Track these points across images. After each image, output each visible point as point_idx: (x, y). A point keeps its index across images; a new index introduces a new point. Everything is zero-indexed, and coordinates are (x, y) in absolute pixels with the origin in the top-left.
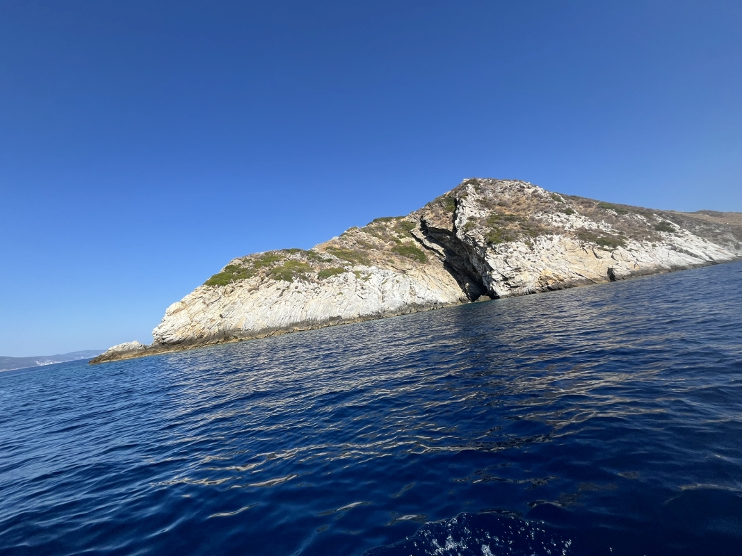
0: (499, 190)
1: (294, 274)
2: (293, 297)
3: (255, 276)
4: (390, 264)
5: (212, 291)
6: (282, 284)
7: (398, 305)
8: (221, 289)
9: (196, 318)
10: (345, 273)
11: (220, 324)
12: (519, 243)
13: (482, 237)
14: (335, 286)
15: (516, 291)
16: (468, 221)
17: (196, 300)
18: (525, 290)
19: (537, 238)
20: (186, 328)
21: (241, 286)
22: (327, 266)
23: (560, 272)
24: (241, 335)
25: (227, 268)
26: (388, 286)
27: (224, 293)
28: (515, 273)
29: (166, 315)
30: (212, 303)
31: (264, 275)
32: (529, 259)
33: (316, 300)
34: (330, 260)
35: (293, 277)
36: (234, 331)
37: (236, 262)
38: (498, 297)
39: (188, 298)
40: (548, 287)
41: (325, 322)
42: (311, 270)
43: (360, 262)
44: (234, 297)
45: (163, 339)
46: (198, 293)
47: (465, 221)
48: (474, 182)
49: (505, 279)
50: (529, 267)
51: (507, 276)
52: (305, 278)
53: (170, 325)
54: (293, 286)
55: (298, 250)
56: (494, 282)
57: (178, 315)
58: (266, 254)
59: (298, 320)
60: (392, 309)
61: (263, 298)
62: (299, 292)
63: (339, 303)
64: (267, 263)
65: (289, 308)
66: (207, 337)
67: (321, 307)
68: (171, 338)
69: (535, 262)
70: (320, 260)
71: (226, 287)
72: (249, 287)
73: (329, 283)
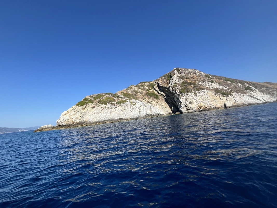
0: (187, 73)
1: (108, 102)
2: (106, 111)
3: (94, 102)
4: (144, 99)
5: (78, 108)
6: (103, 106)
7: (145, 115)
8: (81, 107)
9: (72, 117)
10: (127, 102)
11: (80, 119)
12: (192, 93)
13: (178, 90)
14: (122, 107)
15: (189, 111)
16: (174, 84)
17: (72, 111)
18: (192, 111)
19: (199, 91)
20: (68, 121)
21: (89, 106)
22: (120, 99)
23: (206, 104)
24: (87, 123)
25: (84, 99)
26: (142, 107)
27: (82, 108)
28: (189, 104)
29: (61, 115)
30: (78, 112)
31: (97, 102)
32: (195, 99)
33: (115, 112)
34: (122, 98)
35: (107, 103)
36: (85, 122)
37: (88, 97)
38: (183, 113)
39: (69, 110)
40: (201, 110)
41: (117, 120)
42: (114, 101)
43: (133, 98)
44: (86, 110)
45: (60, 124)
46: (73, 108)
47: (173, 84)
48: (178, 69)
49: (186, 106)
50: (195, 102)
51: (186, 105)
52: (112, 104)
53: (62, 119)
54: (107, 106)
55: (110, 93)
56: (181, 107)
57: (65, 116)
58: (99, 94)
59: (108, 119)
60: (142, 116)
61: (96, 111)
62: (109, 109)
63: (123, 113)
64: (98, 98)
65: (105, 115)
66: (75, 124)
67: (117, 114)
68: (62, 124)
69: (197, 100)
70: (118, 97)
71: (83, 106)
72: (91, 107)
73: (120, 106)
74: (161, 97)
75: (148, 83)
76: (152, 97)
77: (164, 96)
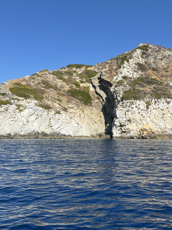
7: (29, 132)
10: (8, 105)
12: (142, 102)
13: (122, 93)
15: (124, 134)
16: (121, 79)
18: (128, 135)
19: (159, 100)
23: (158, 127)
28: (127, 123)
32: (142, 115)
38: (113, 137)
40: (142, 137)
43: (34, 98)
49: (121, 126)
50: (138, 120)
51: (122, 124)
56: (114, 126)
69: (144, 117)
74: (97, 101)
75: (83, 69)
76: (77, 98)
77: (104, 101)
